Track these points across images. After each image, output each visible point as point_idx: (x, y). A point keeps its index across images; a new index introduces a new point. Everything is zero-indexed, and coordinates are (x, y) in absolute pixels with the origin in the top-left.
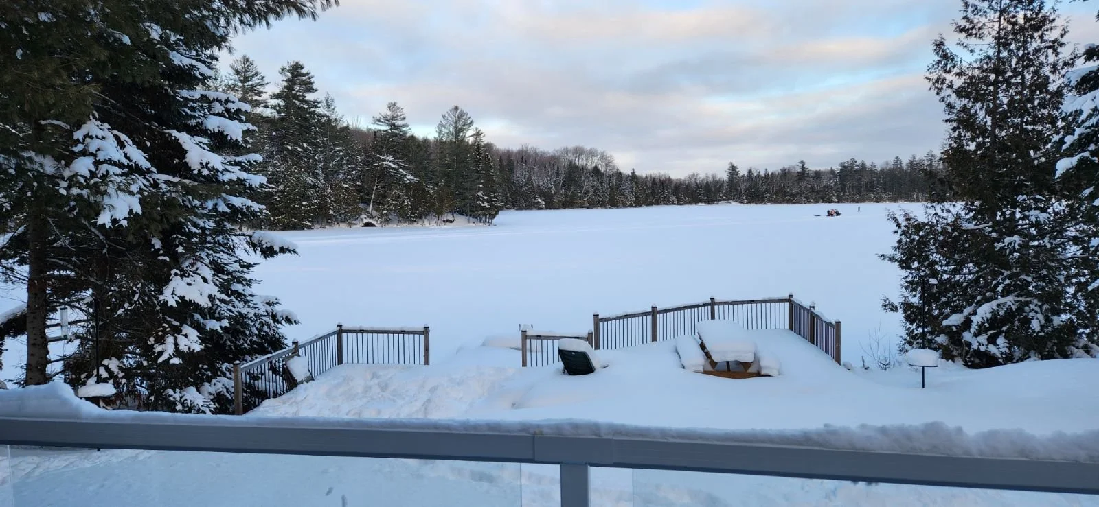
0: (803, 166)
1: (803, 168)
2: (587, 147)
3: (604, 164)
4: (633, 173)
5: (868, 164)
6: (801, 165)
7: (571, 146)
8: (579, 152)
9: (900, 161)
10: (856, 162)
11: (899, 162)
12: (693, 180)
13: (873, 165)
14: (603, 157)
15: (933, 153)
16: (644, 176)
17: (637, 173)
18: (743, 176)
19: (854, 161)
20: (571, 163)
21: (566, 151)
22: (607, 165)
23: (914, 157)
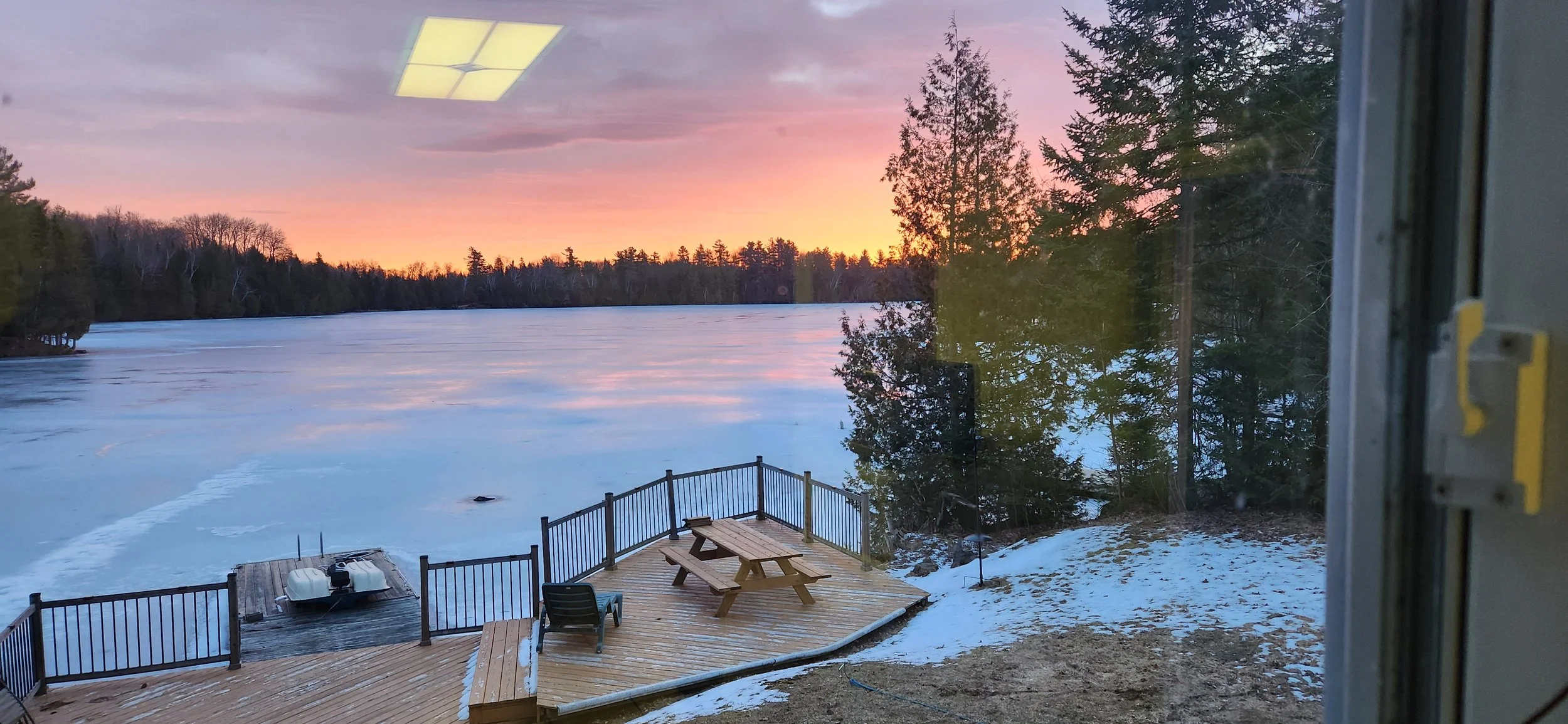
0: (571, 254)
1: (571, 258)
2: (236, 216)
3: (267, 244)
4: (319, 260)
5: (650, 255)
6: (568, 254)
7: (204, 213)
8: (219, 223)
9: (687, 251)
10: (635, 251)
11: (685, 253)
12: (416, 273)
13: (655, 256)
14: (264, 233)
15: (721, 244)
16: (337, 265)
17: (325, 260)
18: (490, 267)
19: (632, 251)
20: (206, 240)
21: (195, 221)
22: (273, 247)
23: (701, 248)
